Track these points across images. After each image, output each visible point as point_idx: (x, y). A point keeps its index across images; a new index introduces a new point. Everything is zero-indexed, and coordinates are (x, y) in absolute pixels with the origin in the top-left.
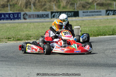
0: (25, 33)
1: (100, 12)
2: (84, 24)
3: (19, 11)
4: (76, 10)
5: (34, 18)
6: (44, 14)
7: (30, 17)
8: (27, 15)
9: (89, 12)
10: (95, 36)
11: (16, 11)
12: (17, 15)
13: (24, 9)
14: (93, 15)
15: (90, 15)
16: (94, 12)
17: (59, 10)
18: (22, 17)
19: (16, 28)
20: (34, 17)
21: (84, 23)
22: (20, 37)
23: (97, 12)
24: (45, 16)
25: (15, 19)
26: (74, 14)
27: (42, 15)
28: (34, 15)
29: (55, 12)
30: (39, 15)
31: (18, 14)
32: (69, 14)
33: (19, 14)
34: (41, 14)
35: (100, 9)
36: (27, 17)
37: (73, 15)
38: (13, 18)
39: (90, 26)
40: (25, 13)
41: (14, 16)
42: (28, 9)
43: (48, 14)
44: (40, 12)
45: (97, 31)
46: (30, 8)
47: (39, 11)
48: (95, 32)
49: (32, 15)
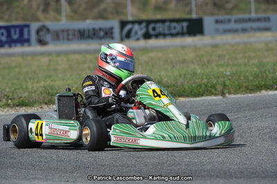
0: (42, 84)
1: (267, 19)
2: (219, 56)
3: (24, 19)
4: (194, 16)
5: (68, 40)
6: (100, 29)
7: (57, 36)
8: (48, 30)
9: (233, 21)
10: (251, 91)
11: (17, 19)
12: (18, 30)
13: (40, 15)
14: (244, 30)
15: (235, 31)
16: (250, 20)
17: (144, 17)
18: (34, 37)
19: (17, 70)
20: (71, 37)
21: (219, 52)
22: (26, 94)
23: (258, 20)
24: (102, 33)
25: (13, 45)
26: (188, 27)
27: (94, 30)
28: (70, 33)
29: (133, 22)
30: (84, 31)
31: (21, 28)
32: (175, 28)
33: (26, 30)
34: (91, 27)
35: (265, 11)
36: (48, 38)
37: (185, 30)
38: (7, 42)
39: (235, 62)
40: (44, 26)
41: (9, 35)
42: (52, 13)
43: (112, 28)
44: (88, 22)
45: (256, 76)
46: (58, 11)
47: (85, 19)
48: (251, 78)
49: (63, 31)
